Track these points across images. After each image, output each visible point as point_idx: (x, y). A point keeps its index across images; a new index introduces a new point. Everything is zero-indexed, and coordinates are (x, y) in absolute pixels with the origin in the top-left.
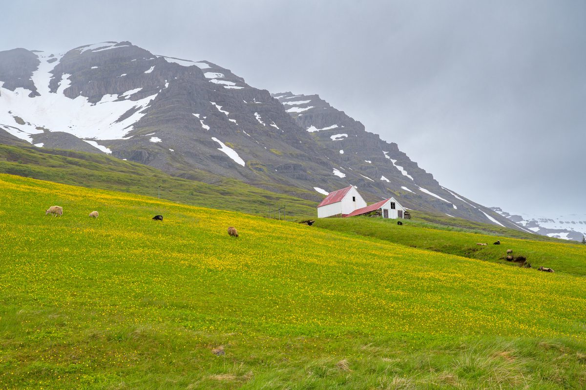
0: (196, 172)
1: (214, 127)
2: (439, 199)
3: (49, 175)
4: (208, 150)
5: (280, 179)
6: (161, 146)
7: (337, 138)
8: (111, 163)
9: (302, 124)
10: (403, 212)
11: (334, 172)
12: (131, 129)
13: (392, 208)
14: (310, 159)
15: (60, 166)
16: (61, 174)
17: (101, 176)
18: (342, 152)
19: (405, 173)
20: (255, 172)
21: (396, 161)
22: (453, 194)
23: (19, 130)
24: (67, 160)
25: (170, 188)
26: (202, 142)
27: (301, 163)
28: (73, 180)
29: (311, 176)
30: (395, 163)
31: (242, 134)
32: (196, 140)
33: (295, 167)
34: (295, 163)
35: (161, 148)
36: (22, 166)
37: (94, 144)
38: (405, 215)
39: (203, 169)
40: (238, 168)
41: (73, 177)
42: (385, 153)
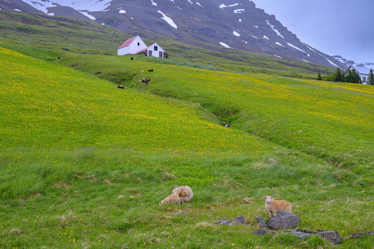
0: (146, 32)
1: (160, 4)
2: (298, 50)
3: (43, 32)
4: (155, 19)
5: (199, 37)
6: (125, 16)
7: (238, 12)
8: (90, 25)
9: (216, 2)
10: (163, 52)
11: (234, 33)
12: (109, 5)
13: (155, 50)
14: (218, 25)
15: (54, 27)
16: (51, 31)
17: (77, 33)
18: (240, 20)
19: (279, 34)
20: (183, 32)
21: (274, 26)
22: (308, 47)
23: (42, 5)
24: (60, 23)
25: (120, 41)
26: (151, 14)
27: (212, 27)
28: (58, 35)
29: (218, 35)
30: (273, 28)
31: (177, 8)
32: (148, 12)
33: (209, 29)
34: (209, 27)
35: (125, 17)
36: (28, 26)
37: (85, 14)
38: (165, 54)
39: (151, 30)
40: (173, 30)
41: (59, 33)
42: (267, 21)
